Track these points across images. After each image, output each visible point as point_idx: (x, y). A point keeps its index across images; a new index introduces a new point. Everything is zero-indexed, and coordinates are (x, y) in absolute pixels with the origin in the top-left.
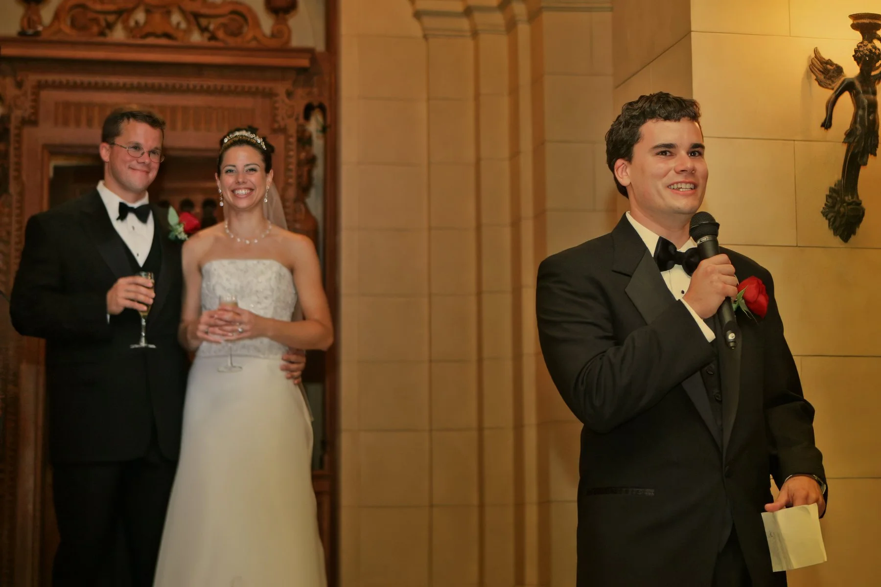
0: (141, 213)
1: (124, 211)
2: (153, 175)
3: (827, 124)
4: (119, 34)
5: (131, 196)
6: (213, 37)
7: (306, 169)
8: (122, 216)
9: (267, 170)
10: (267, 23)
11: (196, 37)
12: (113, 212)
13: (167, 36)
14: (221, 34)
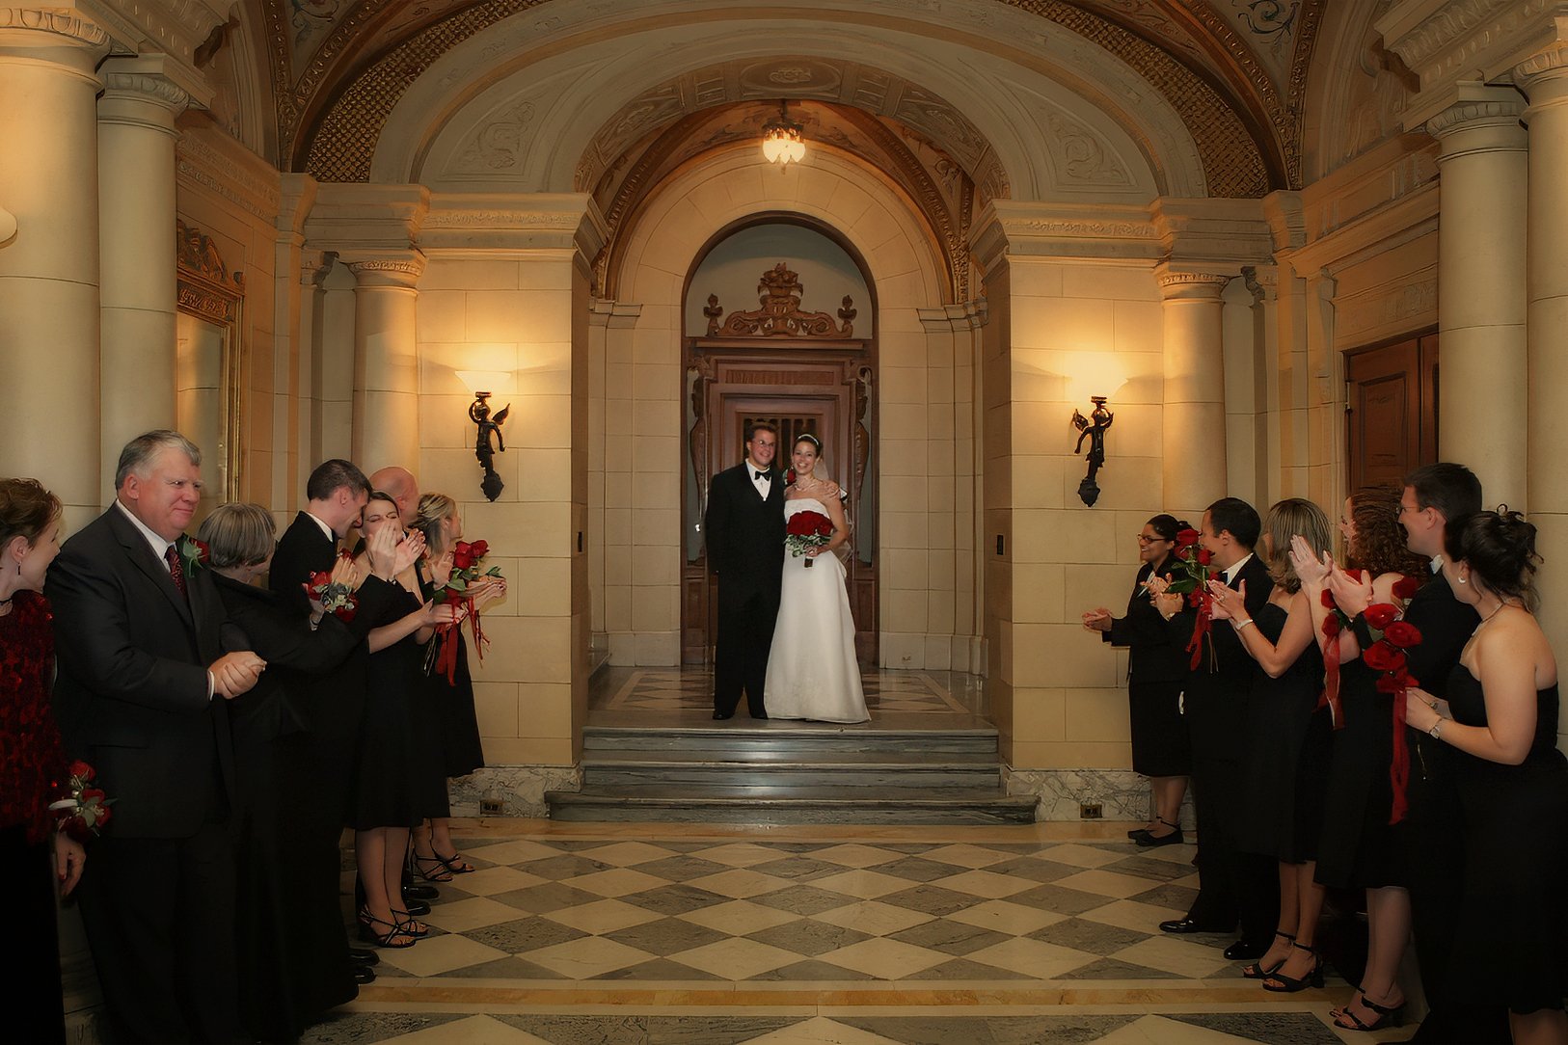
0: (766, 476)
1: (758, 475)
2: (771, 457)
3: (1078, 451)
4: (759, 332)
5: (761, 467)
6: (810, 333)
7: (861, 404)
8: (757, 478)
9: (817, 456)
10: (839, 323)
11: (801, 333)
12: (753, 476)
13: (785, 333)
14: (814, 331)
